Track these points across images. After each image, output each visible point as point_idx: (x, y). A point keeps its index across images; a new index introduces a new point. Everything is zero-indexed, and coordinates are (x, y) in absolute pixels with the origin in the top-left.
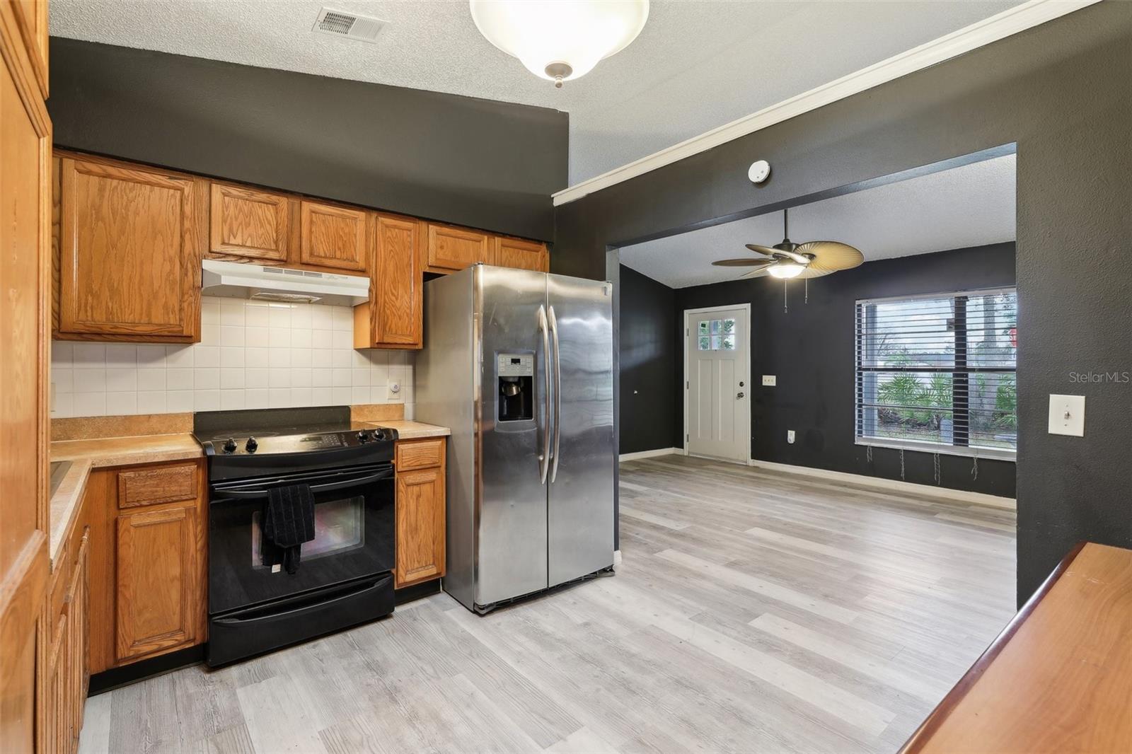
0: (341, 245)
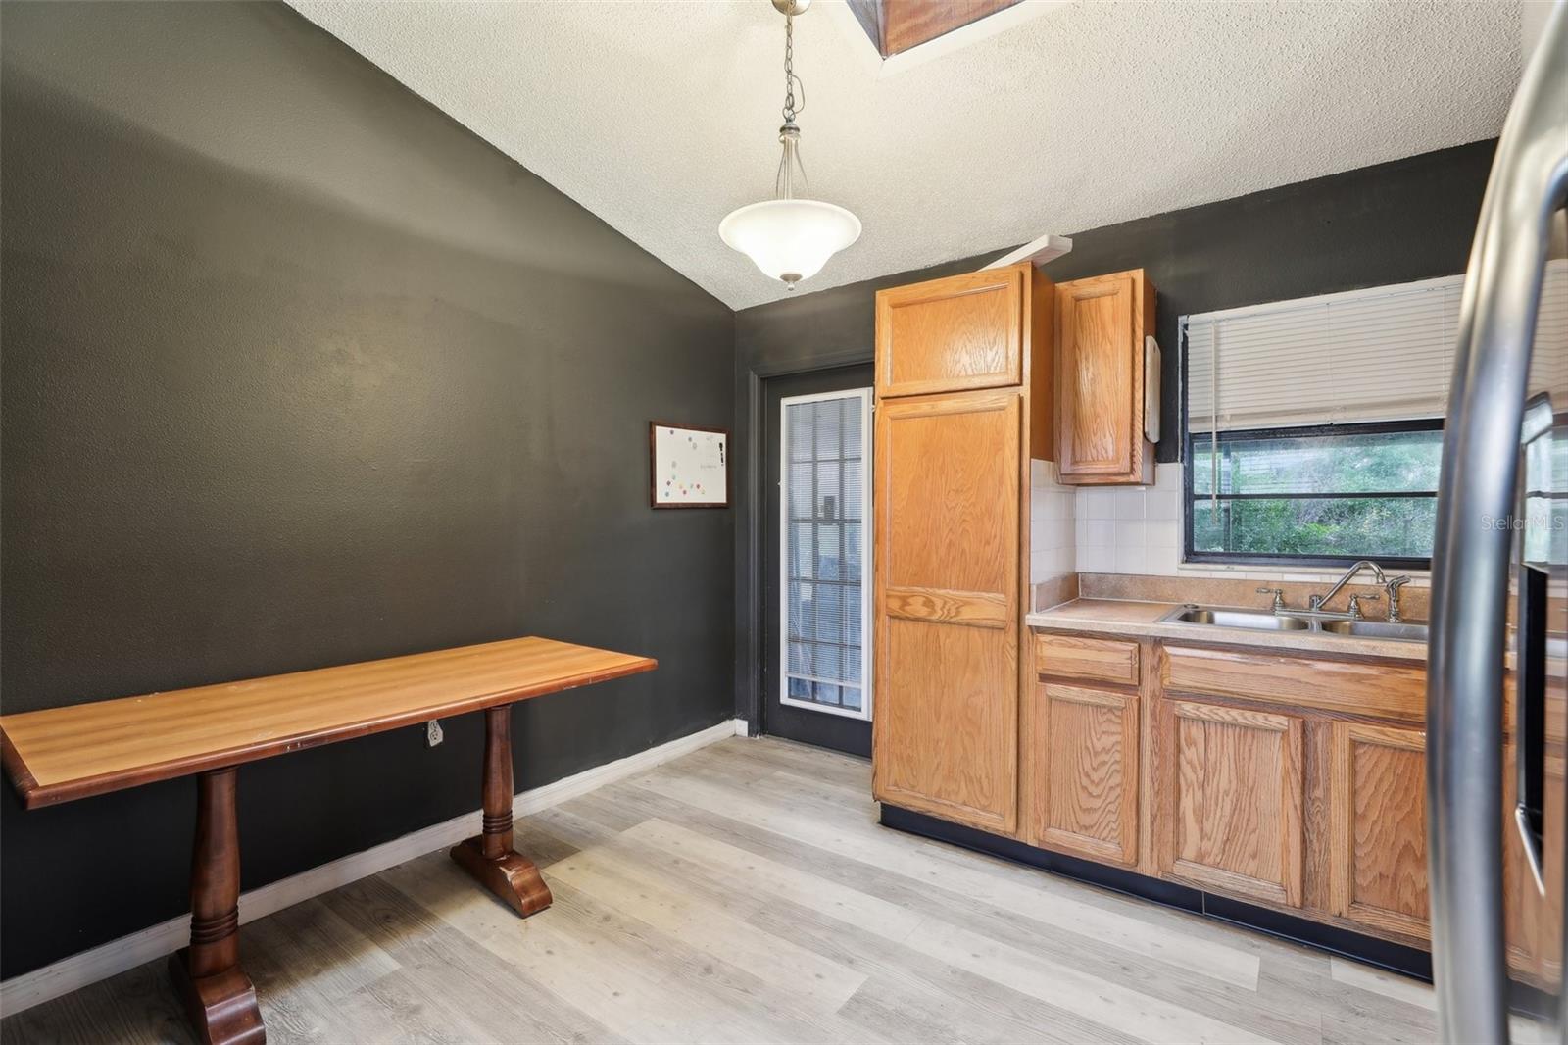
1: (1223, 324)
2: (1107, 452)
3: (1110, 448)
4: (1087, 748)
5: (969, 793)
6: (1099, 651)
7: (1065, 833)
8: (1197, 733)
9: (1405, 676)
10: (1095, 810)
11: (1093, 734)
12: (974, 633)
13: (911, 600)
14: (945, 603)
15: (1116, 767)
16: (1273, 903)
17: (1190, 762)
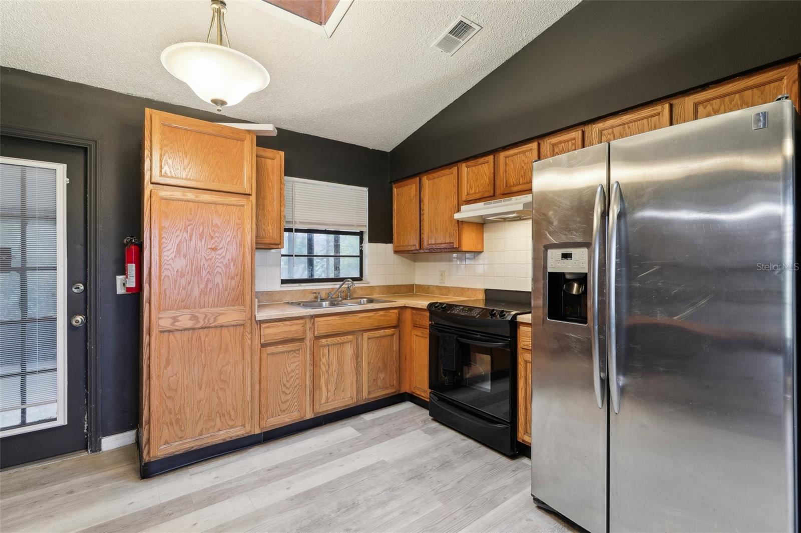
0: (523, 174)
1: (295, 183)
2: (269, 233)
3: (271, 231)
4: (285, 373)
5: (222, 422)
6: (290, 326)
7: (276, 418)
8: (326, 350)
9: (378, 314)
10: (289, 400)
11: (287, 365)
12: (225, 331)
13: (180, 318)
14: (206, 316)
15: (297, 376)
16: (348, 405)
17: (323, 364)
